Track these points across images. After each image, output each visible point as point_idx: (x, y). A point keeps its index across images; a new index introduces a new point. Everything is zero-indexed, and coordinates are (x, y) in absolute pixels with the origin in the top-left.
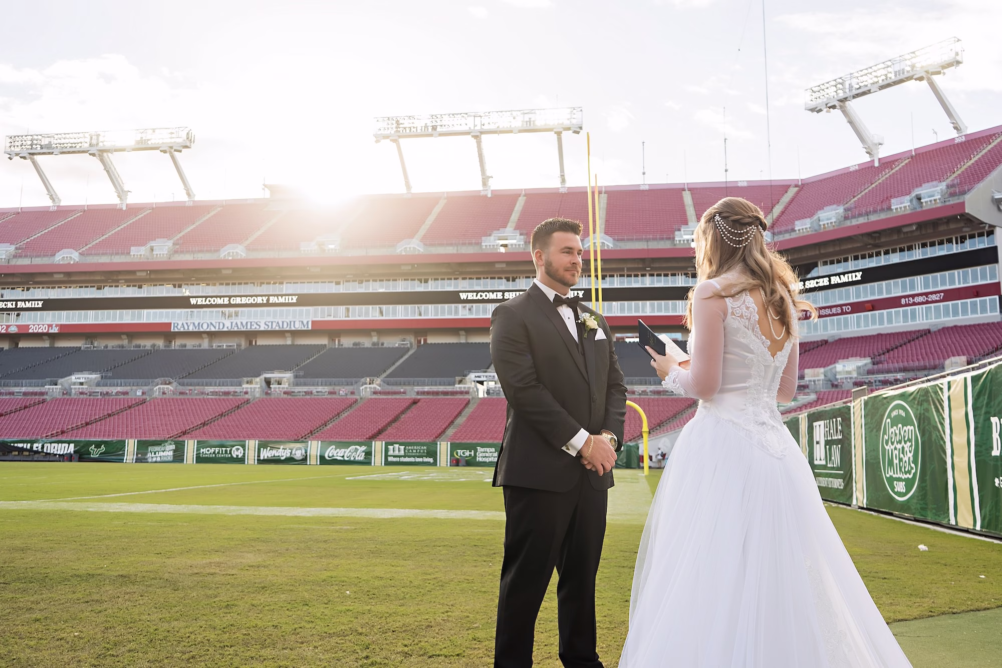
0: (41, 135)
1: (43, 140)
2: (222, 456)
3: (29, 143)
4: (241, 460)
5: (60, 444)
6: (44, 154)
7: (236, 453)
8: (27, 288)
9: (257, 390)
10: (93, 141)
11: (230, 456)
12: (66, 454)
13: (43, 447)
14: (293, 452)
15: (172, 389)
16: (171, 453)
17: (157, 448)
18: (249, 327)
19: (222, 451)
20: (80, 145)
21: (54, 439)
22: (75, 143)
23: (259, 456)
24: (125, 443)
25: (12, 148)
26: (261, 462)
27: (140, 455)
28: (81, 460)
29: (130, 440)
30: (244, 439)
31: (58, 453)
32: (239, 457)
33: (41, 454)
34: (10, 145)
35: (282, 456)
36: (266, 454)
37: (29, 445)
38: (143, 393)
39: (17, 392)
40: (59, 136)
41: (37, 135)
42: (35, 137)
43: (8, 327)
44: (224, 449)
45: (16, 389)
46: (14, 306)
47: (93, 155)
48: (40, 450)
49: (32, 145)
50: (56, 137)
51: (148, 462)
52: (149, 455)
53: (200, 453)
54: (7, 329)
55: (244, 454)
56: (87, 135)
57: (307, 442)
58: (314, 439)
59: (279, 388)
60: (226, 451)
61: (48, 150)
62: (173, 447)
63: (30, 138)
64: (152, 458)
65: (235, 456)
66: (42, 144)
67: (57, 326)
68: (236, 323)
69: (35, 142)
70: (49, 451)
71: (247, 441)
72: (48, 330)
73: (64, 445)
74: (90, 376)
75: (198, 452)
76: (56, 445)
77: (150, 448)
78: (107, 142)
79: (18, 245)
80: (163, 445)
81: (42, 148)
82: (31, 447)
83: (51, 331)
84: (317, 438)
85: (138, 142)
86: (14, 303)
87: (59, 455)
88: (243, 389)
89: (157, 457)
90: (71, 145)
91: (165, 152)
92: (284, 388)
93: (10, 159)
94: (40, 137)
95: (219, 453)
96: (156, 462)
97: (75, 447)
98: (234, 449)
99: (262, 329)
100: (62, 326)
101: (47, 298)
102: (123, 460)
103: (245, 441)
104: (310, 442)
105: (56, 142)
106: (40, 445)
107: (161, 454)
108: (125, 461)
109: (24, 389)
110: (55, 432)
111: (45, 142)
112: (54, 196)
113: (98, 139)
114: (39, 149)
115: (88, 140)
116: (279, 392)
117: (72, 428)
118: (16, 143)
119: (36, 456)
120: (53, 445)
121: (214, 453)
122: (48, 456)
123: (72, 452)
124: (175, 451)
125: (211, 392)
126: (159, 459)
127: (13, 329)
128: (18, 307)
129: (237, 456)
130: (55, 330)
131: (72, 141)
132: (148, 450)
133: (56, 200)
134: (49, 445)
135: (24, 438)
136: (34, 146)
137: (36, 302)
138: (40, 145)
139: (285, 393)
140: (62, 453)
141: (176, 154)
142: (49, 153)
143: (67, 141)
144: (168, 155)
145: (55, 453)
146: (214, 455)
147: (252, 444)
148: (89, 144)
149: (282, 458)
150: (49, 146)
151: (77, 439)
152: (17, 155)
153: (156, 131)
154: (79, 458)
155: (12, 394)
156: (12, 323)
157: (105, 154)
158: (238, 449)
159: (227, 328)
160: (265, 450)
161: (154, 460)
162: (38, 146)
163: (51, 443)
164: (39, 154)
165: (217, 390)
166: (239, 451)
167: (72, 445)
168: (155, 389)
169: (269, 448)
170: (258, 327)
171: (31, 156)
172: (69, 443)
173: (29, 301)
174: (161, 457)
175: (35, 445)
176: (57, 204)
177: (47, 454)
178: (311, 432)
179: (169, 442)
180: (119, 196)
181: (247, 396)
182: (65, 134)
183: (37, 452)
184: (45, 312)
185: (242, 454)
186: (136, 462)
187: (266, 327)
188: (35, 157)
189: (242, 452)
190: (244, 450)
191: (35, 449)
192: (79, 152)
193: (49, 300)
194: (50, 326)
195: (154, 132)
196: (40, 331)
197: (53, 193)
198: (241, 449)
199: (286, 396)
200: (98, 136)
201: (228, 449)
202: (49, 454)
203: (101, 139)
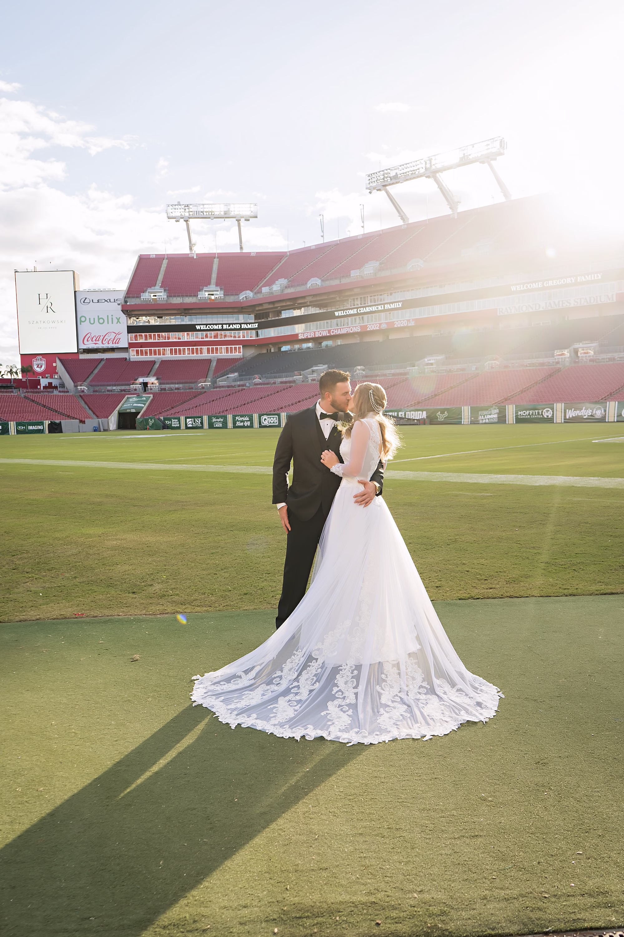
0: (389, 169)
1: (391, 172)
2: (536, 416)
3: (382, 177)
4: (550, 420)
5: (416, 412)
6: (393, 184)
7: (546, 414)
8: (390, 293)
9: (567, 359)
10: (427, 166)
11: (541, 416)
12: (421, 419)
13: (405, 415)
14: (594, 412)
15: (498, 363)
16: (496, 416)
17: (485, 412)
18: (561, 305)
19: (535, 412)
20: (418, 171)
21: (412, 408)
22: (414, 170)
23: (565, 416)
24: (461, 409)
25: (371, 184)
26: (567, 421)
27: (473, 418)
28: (431, 424)
29: (465, 407)
30: (552, 403)
31: (416, 418)
32: (549, 417)
33: (405, 419)
34: (368, 182)
35: (585, 416)
36: (571, 414)
37: (396, 413)
38: (476, 368)
39: (389, 374)
40: (402, 167)
41: (387, 170)
42: (386, 171)
43: (380, 324)
44: (537, 411)
45: (388, 372)
46: (383, 309)
47: (428, 177)
48: (404, 417)
49: (383, 179)
50: (400, 168)
51: (479, 424)
52: (480, 418)
53: (518, 415)
54: (379, 327)
55: (553, 414)
56: (423, 161)
57: (606, 403)
58: (612, 400)
59: (586, 356)
60: (538, 413)
61: (396, 179)
62: (497, 411)
63: (382, 173)
64: (482, 420)
65: (546, 417)
66: (391, 176)
67: (413, 320)
68: (550, 303)
69: (386, 175)
70: (409, 418)
71: (555, 404)
72: (408, 324)
73: (419, 412)
74: (438, 358)
75: (517, 414)
76: (414, 412)
77: (480, 413)
78: (438, 163)
79: (381, 261)
80: (489, 410)
81: (391, 179)
82: (398, 415)
83: (409, 325)
84: (614, 400)
85: (461, 159)
86: (383, 306)
87: (416, 420)
88: (555, 359)
89: (486, 419)
90: (411, 172)
91: (483, 162)
92: (590, 356)
93: (370, 193)
94: (389, 171)
95: (532, 414)
96: (485, 423)
97: (427, 414)
98: (544, 411)
99: (572, 305)
100: (416, 320)
101: (405, 299)
102: (461, 422)
103: (554, 404)
104: (608, 403)
105: (401, 172)
106: (403, 413)
107: (489, 417)
108: (462, 423)
109: (393, 371)
110: (413, 403)
111: (393, 174)
112: (404, 217)
113: (431, 163)
114: (389, 180)
115: (424, 166)
116: (585, 360)
117: (425, 399)
118: (373, 180)
119: (402, 421)
120: (412, 412)
121: (529, 414)
122: (409, 421)
123: (425, 418)
124: (498, 414)
125: (529, 364)
126: (487, 421)
127: (384, 326)
128: (386, 308)
129: (548, 416)
130: (412, 324)
131: (412, 169)
132: (478, 414)
133: (406, 219)
134: (409, 413)
135: (392, 409)
136: (385, 179)
137: (397, 304)
138: (390, 177)
139: (591, 360)
140: (418, 418)
141: (493, 162)
142: (397, 183)
143: (408, 170)
144: (486, 164)
145: (414, 418)
146: (529, 417)
147: (559, 407)
148: (424, 168)
149: (585, 417)
150: (396, 177)
151: (428, 408)
152: (374, 188)
153: (475, 145)
154: (430, 422)
155: (385, 375)
156: (383, 322)
157: (437, 175)
158: (547, 411)
159: (543, 308)
160: (570, 411)
161: (484, 421)
162: (388, 178)
163: (410, 411)
164: (390, 184)
165: (534, 362)
166: (549, 412)
167: (425, 413)
168: (485, 364)
169: (573, 409)
170: (568, 305)
171: (384, 188)
172: (422, 411)
173: (392, 303)
174: (488, 419)
175: (400, 413)
176: (407, 223)
177: (408, 419)
178: (611, 394)
179: (494, 407)
180: (451, 208)
181: (558, 366)
182: (406, 164)
183: (401, 418)
184: (404, 311)
185: (551, 415)
186: (470, 424)
187: (576, 304)
188: (387, 187)
189: (551, 413)
190: (553, 412)
191: (400, 416)
192: (418, 177)
193: (406, 300)
194: (408, 321)
195: (473, 147)
196: (402, 325)
197: (402, 214)
198: (551, 410)
199: (591, 363)
200: (430, 160)
201: (540, 411)
202: (410, 419)
203: (433, 162)
